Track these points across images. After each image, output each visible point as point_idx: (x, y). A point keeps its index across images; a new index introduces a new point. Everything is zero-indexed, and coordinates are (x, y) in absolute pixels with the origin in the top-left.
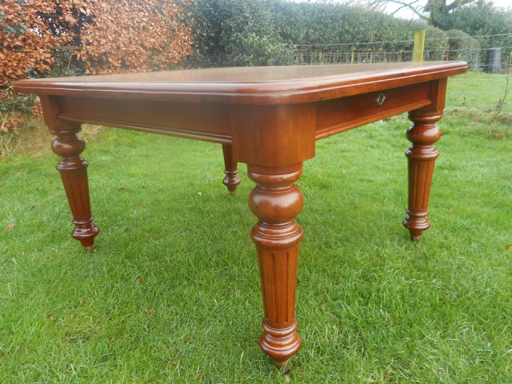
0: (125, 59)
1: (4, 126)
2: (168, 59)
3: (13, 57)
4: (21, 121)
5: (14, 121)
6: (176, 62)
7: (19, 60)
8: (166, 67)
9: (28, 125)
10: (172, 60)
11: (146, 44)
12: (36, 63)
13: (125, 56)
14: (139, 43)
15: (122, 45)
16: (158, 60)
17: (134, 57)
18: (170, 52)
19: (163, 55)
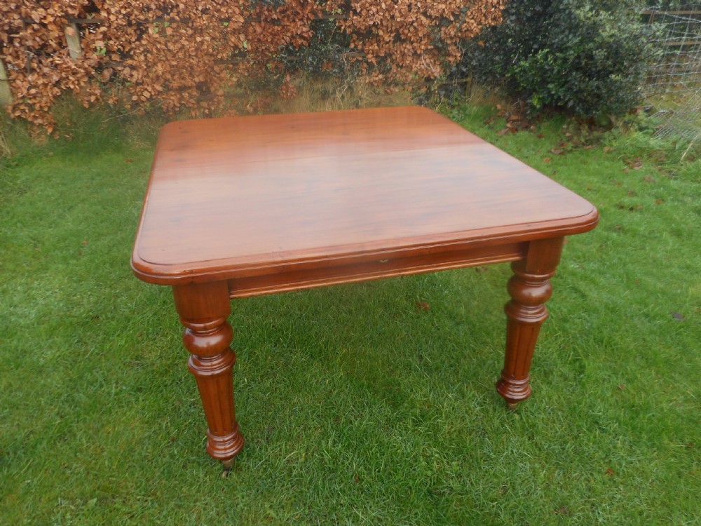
0: (400, 32)
1: (251, 106)
2: (461, 31)
3: (270, 31)
4: (268, 101)
5: (261, 101)
6: (472, 36)
7: (275, 35)
8: (458, 41)
9: (273, 107)
10: (467, 33)
11: (432, 12)
12: (292, 37)
13: (400, 27)
14: (421, 10)
15: (397, 14)
16: (445, 33)
17: (412, 29)
18: (465, 22)
19: (454, 27)
